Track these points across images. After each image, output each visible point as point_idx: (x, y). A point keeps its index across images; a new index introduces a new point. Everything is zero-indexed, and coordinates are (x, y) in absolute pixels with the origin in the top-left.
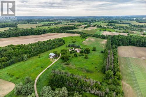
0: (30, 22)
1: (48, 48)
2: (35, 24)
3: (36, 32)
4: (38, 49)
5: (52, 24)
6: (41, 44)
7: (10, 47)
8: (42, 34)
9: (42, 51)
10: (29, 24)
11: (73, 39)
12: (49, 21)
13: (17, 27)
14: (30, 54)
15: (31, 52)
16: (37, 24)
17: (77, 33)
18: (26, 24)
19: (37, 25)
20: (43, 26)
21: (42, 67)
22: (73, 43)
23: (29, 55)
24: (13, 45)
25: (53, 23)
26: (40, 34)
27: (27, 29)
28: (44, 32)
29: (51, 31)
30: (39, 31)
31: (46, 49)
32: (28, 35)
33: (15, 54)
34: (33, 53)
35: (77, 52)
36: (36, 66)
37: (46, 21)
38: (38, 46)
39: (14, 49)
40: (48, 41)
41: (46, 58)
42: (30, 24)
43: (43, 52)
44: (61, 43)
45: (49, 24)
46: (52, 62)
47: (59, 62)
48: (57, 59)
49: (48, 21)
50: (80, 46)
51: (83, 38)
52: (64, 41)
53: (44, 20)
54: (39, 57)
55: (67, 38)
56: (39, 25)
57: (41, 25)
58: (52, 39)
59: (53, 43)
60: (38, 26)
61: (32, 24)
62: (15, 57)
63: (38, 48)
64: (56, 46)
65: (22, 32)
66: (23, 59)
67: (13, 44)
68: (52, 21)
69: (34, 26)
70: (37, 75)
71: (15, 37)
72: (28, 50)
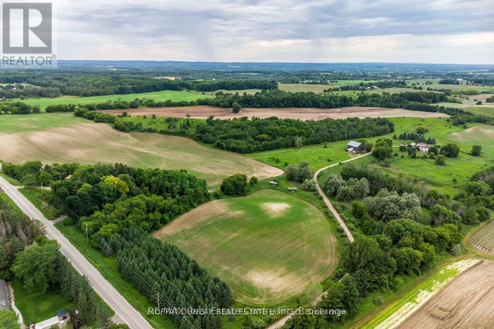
0: (308, 79)
1: (346, 133)
2: (321, 83)
3: (322, 101)
4: (325, 132)
5: (371, 85)
6: (332, 124)
7: (274, 121)
8: (337, 106)
9: (332, 137)
10: (304, 83)
11: (420, 125)
12: (365, 76)
13: (276, 88)
14: (307, 137)
15: (310, 135)
16: (326, 83)
17: (442, 110)
18: (297, 83)
19: (327, 87)
20: (343, 89)
21: (329, 160)
22: (419, 132)
23: (305, 139)
24: (277, 118)
25: (375, 84)
26: (333, 108)
27: (303, 93)
28: (345, 103)
29: (363, 102)
30: (331, 98)
31: (342, 135)
32: (304, 106)
33: (282, 132)
34: (313, 136)
35: (419, 150)
36: (317, 157)
37: (354, 77)
38: (324, 126)
39: (279, 125)
40: (349, 119)
41: (338, 149)
42: (307, 83)
43: (335, 141)
44: (383, 127)
45: (362, 84)
46: (350, 158)
47: (367, 159)
48: (363, 154)
49: (359, 78)
50: (434, 140)
51: (455, 124)
52: (391, 125)
53: (349, 76)
54: (325, 147)
55: (404, 119)
56: (332, 87)
57: (339, 87)
58: (361, 118)
59: (361, 127)
60: (330, 90)
61: (312, 83)
62: (281, 138)
63: (324, 130)
64: (367, 131)
65: (291, 98)
66: (293, 145)
67: (277, 116)
68: (375, 77)
69: (318, 90)
70: (319, 168)
71: (276, 109)
72: (304, 131)
